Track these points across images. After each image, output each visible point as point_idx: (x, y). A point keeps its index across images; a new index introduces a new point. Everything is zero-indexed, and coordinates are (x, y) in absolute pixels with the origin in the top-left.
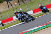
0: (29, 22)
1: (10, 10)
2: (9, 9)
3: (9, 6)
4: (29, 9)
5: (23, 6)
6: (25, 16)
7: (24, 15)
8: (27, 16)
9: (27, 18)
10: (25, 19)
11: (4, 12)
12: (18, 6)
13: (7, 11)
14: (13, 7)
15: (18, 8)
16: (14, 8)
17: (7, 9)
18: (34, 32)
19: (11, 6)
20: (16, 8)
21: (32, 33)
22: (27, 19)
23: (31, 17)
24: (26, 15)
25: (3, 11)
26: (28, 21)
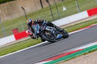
0: (55, 42)
1: (45, 11)
2: (42, 7)
3: (43, 3)
4: (81, 8)
5: (70, 2)
6: (48, 30)
7: (46, 29)
8: (52, 30)
9: (53, 34)
10: (48, 36)
11: (33, 13)
12: (60, 2)
13: (39, 12)
14: (50, 5)
15: (59, 6)
16: (51, 7)
17: (39, 8)
18: (90, 52)
19: (46, 2)
20: (57, 7)
21: (86, 54)
22: (51, 37)
23: (62, 31)
24: (50, 29)
25: (31, 12)
26: (54, 40)
